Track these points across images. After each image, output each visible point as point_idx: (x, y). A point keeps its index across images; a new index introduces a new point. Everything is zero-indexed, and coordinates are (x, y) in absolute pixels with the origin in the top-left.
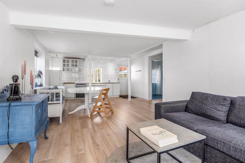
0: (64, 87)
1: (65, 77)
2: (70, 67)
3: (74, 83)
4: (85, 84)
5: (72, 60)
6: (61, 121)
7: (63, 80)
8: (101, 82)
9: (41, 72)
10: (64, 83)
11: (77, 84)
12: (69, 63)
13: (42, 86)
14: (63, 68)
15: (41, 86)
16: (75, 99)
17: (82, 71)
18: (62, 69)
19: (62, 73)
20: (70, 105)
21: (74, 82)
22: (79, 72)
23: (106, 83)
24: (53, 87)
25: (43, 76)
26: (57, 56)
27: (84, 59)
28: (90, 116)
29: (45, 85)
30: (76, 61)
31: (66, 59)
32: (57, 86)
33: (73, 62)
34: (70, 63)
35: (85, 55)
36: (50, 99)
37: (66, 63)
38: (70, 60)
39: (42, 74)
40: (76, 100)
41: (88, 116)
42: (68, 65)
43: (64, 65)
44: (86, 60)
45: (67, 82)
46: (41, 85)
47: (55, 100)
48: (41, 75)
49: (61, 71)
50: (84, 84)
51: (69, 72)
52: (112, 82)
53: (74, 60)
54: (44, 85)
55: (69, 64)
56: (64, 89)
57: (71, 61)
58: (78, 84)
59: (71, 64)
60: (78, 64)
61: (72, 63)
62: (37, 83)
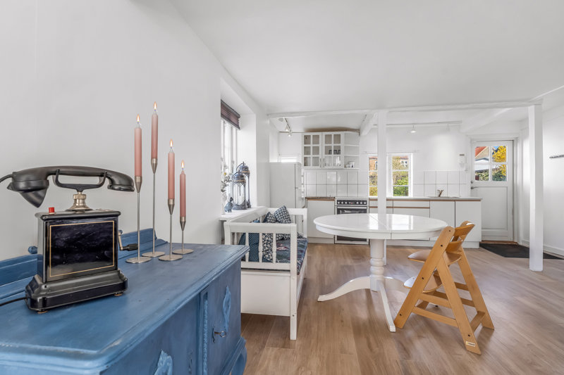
0: (305, 209)
1: (310, 182)
2: (322, 154)
3: (332, 199)
4: (363, 201)
5: (326, 136)
6: (293, 335)
7: (303, 189)
8: (411, 195)
9: (245, 169)
10: (308, 199)
11: (341, 201)
12: (318, 143)
13: (249, 206)
14: (305, 159)
15: (245, 209)
16: (336, 242)
17: (353, 163)
18: (302, 161)
19: (303, 170)
20: (323, 263)
21: (333, 195)
22: (345, 167)
23: (430, 200)
24: (276, 209)
25: (252, 180)
26: (289, 127)
27: (358, 131)
28: (393, 328)
29: (259, 205)
30: (338, 138)
31: (312, 134)
32: (288, 209)
33: (328, 138)
34: (322, 145)
35: (366, 111)
36: (261, 254)
37: (311, 145)
38: (322, 135)
39: (248, 174)
40: (337, 247)
41: (387, 327)
42: (316, 150)
43: (307, 151)
44: (364, 133)
45: (314, 196)
46: (246, 205)
47: (275, 259)
48: (246, 178)
49: (299, 164)
50: (359, 201)
51: (319, 167)
52: (451, 195)
53: (333, 133)
54: (254, 204)
55: (320, 145)
56: (305, 218)
57: (324, 137)
58: (344, 201)
59: (324, 145)
60: (342, 145)
61: (326, 143)
62: (232, 199)
